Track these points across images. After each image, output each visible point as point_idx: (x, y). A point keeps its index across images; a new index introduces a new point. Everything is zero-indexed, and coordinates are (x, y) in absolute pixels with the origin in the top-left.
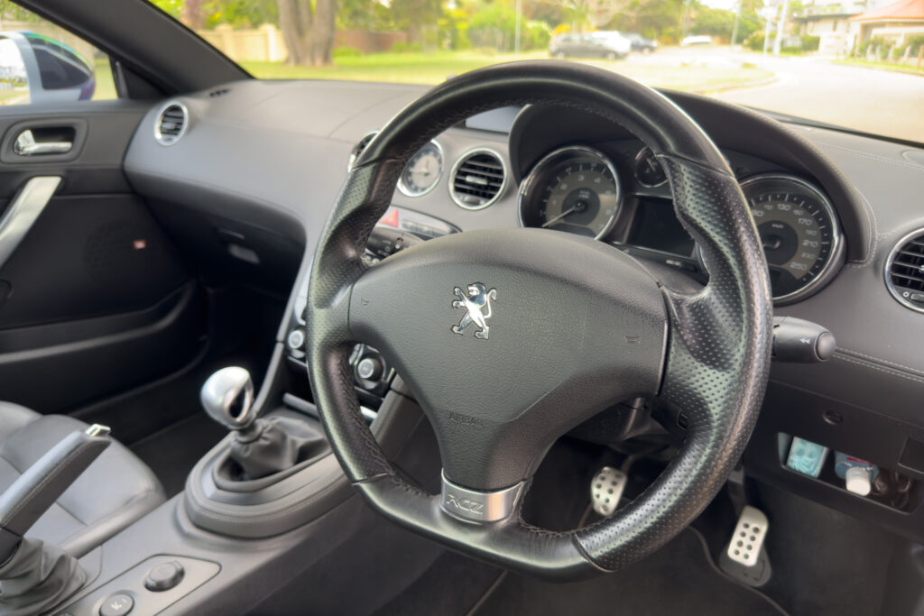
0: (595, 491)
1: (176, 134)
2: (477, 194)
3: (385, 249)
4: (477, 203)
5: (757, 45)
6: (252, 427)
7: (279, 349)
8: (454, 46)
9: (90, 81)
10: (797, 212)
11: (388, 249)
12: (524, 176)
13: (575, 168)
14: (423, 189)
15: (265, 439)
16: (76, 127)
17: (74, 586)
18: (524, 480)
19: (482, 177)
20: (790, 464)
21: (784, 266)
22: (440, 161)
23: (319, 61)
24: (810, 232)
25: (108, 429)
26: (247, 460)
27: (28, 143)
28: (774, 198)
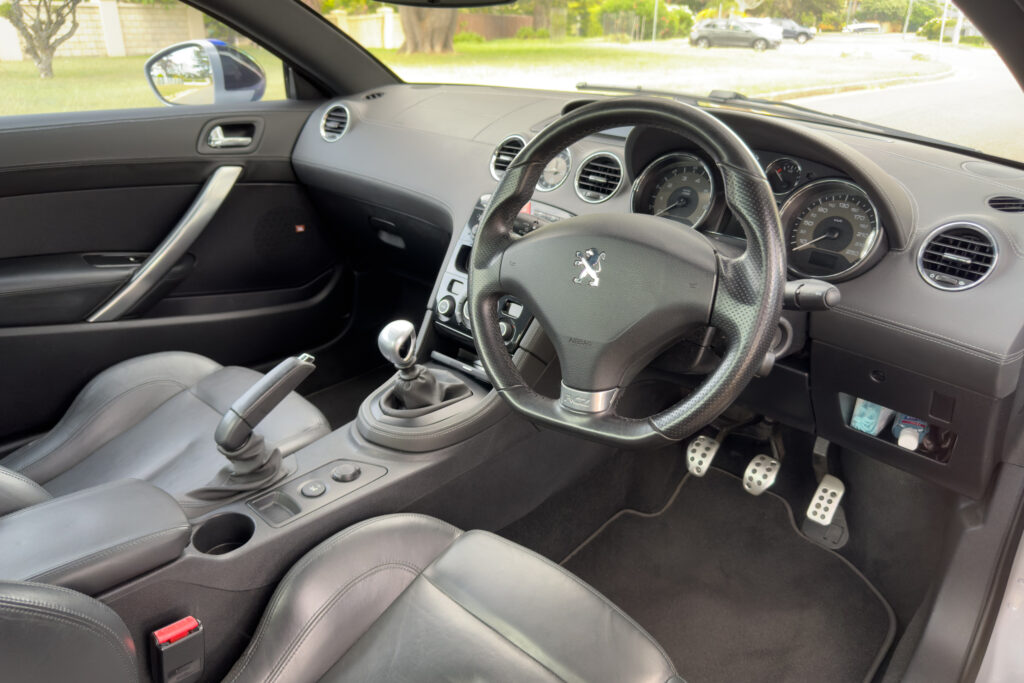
0: (690, 455)
1: (340, 133)
2: (597, 190)
3: (523, 229)
4: (597, 198)
5: (932, 34)
6: (413, 368)
7: (428, 315)
8: (583, 33)
9: (262, 83)
10: (854, 210)
11: (527, 229)
12: (637, 176)
13: (680, 171)
14: (553, 186)
15: (422, 378)
16: (256, 124)
17: (281, 475)
18: (618, 387)
19: (603, 176)
20: (853, 424)
21: (841, 253)
22: (568, 162)
23: (438, 48)
24: (863, 226)
25: (313, 358)
26: (407, 393)
27: (218, 137)
28: (837, 198)
